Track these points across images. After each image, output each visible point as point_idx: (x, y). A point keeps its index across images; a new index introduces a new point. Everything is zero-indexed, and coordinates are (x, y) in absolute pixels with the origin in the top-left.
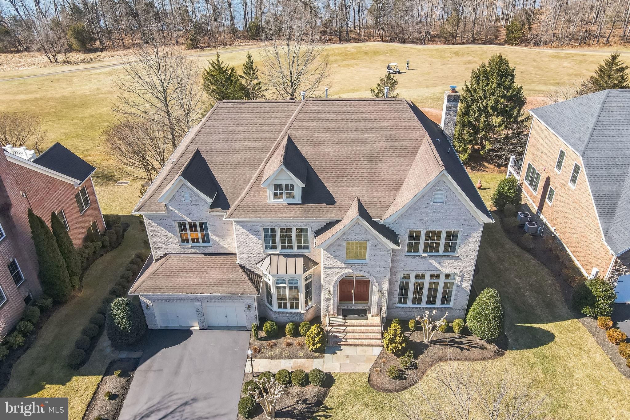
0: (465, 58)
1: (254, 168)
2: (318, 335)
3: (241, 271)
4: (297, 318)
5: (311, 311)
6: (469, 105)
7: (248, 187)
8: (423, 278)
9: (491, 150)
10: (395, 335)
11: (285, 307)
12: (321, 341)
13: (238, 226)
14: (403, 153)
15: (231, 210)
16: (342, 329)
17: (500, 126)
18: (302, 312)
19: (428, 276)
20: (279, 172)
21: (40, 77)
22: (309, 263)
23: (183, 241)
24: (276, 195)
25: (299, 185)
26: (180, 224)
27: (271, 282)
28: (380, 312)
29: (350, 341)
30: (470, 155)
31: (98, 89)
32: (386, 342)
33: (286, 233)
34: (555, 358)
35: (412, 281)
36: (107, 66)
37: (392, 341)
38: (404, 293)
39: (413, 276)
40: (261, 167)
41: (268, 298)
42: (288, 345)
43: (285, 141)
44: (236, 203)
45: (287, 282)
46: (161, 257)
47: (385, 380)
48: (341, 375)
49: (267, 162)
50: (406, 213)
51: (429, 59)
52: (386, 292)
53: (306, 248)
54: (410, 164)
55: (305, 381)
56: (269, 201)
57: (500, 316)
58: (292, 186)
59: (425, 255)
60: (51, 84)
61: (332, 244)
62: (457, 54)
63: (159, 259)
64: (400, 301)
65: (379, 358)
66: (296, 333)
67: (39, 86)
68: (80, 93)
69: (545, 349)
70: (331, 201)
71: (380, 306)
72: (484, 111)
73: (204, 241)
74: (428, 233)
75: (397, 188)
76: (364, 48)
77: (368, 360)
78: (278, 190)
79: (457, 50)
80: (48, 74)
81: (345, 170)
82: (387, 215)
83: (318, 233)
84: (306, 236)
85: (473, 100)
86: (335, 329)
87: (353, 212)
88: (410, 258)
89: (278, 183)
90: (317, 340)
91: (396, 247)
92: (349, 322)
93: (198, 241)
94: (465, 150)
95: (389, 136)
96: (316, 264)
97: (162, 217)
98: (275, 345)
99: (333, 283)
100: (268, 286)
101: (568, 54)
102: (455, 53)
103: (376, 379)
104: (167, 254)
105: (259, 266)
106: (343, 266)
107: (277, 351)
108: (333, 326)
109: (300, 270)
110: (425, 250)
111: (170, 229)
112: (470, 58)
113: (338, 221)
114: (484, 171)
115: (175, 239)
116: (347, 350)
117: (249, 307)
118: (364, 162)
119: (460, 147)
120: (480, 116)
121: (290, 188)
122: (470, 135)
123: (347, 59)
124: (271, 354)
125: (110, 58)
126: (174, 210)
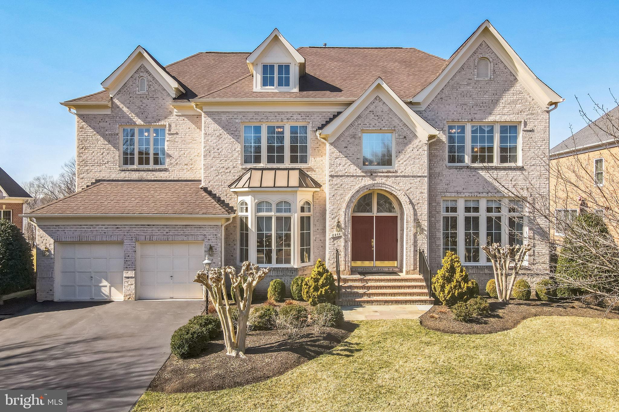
3: (206, 198)
8: (477, 210)
10: (451, 271)
11: (269, 261)
13: (209, 120)
18: (296, 267)
19: (483, 207)
22: (307, 180)
23: (126, 162)
25: (298, 61)
26: (126, 132)
28: (418, 263)
33: (275, 134)
35: (461, 215)
39: (461, 206)
45: (274, 207)
46: (88, 187)
47: (451, 324)
48: (370, 321)
52: (425, 224)
53: (304, 159)
56: (255, 90)
58: (288, 66)
59: (475, 166)
65: (431, 311)
74: (475, 129)
77: (411, 313)
78: (268, 74)
84: (304, 138)
88: (455, 171)
89: (268, 62)
92: (371, 277)
93: (147, 162)
96: (317, 184)
97: (103, 119)
100: (244, 224)
104: (98, 181)
105: (232, 189)
106: (359, 173)
110: (474, 160)
111: (110, 138)
115: (115, 156)
117: (211, 248)
121: (285, 70)
126: (121, 106)
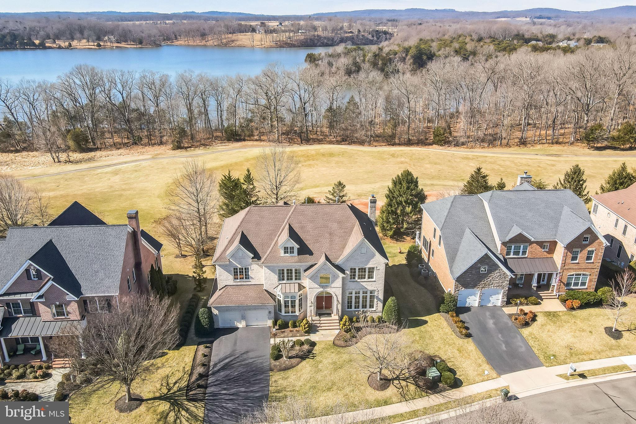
0: (399, 160)
1: (272, 240)
2: (306, 324)
3: (266, 293)
4: (295, 319)
5: (302, 315)
6: (391, 200)
7: (270, 249)
8: (359, 293)
9: (407, 229)
10: (346, 322)
11: (288, 312)
12: (309, 326)
13: (266, 268)
14: (346, 230)
15: (263, 260)
16: (318, 322)
17: (411, 213)
18: (298, 315)
19: (361, 293)
20: (287, 241)
21: (53, 175)
22: (301, 287)
23: (235, 279)
24: (285, 253)
25: (296, 246)
26: (234, 269)
27: (282, 299)
28: (338, 313)
29: (323, 328)
30: (394, 231)
31: (111, 187)
32: (341, 326)
33: (290, 271)
34: (426, 331)
35: (354, 295)
36: (109, 166)
37: (344, 325)
38: (350, 303)
39: (354, 293)
40: (276, 239)
41: (279, 308)
42: (291, 331)
43: (287, 226)
44: (265, 257)
45: (290, 297)
46: (223, 288)
47: (342, 343)
48: (320, 342)
49: (279, 237)
50: (348, 259)
51: (372, 160)
52: (340, 301)
53: (300, 279)
54: (350, 236)
55: (302, 344)
56: (281, 255)
57: (397, 310)
58: (293, 247)
59: (359, 280)
60: (66, 183)
61: (313, 276)
62: (393, 155)
63: (221, 289)
64: (348, 308)
65: (338, 334)
66: (295, 326)
67: (57, 184)
68: (97, 190)
69: (422, 328)
70: (311, 253)
71: (337, 309)
72: (400, 204)
73: (246, 278)
74: (359, 269)
75: (344, 247)
76: (321, 150)
77: (332, 335)
78: (286, 250)
79: (393, 152)
80: (59, 174)
81: (318, 239)
82: (339, 260)
83: (305, 271)
84: (300, 273)
85: (393, 197)
86: (314, 322)
87: (323, 259)
88: (352, 283)
89: (286, 246)
90: (306, 326)
91: (344, 276)
92: (322, 319)
93: (243, 278)
94: (391, 229)
95: (339, 222)
96: (304, 287)
97: (226, 265)
98: (284, 332)
99: (313, 297)
100: (279, 301)
101: (474, 156)
102: (391, 155)
103: (336, 342)
104: (226, 286)
105: (275, 290)
106: (319, 287)
107: (286, 334)
108: (314, 321)
109: (297, 290)
110: (359, 278)
111: (229, 272)
112: (403, 159)
113: (316, 264)
114: (403, 241)
115: (231, 277)
116: (321, 332)
117: (270, 312)
118: (327, 235)
119: (388, 226)
120: (398, 207)
121: (292, 248)
122: (393, 219)
123: (309, 160)
124: (282, 335)
125: (106, 158)
126: (233, 261)
